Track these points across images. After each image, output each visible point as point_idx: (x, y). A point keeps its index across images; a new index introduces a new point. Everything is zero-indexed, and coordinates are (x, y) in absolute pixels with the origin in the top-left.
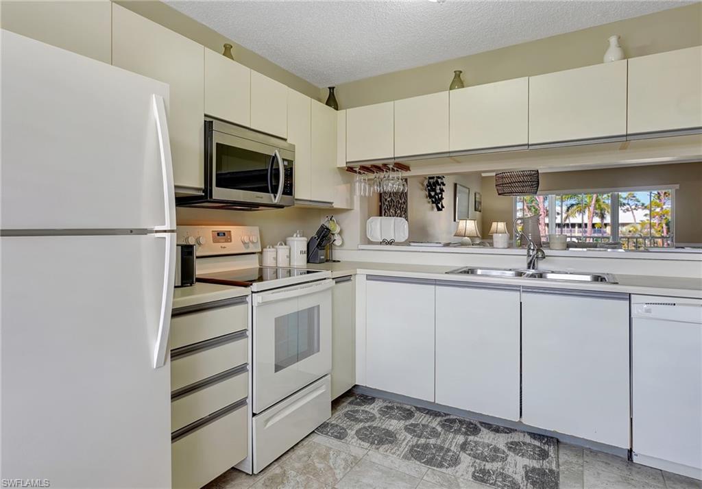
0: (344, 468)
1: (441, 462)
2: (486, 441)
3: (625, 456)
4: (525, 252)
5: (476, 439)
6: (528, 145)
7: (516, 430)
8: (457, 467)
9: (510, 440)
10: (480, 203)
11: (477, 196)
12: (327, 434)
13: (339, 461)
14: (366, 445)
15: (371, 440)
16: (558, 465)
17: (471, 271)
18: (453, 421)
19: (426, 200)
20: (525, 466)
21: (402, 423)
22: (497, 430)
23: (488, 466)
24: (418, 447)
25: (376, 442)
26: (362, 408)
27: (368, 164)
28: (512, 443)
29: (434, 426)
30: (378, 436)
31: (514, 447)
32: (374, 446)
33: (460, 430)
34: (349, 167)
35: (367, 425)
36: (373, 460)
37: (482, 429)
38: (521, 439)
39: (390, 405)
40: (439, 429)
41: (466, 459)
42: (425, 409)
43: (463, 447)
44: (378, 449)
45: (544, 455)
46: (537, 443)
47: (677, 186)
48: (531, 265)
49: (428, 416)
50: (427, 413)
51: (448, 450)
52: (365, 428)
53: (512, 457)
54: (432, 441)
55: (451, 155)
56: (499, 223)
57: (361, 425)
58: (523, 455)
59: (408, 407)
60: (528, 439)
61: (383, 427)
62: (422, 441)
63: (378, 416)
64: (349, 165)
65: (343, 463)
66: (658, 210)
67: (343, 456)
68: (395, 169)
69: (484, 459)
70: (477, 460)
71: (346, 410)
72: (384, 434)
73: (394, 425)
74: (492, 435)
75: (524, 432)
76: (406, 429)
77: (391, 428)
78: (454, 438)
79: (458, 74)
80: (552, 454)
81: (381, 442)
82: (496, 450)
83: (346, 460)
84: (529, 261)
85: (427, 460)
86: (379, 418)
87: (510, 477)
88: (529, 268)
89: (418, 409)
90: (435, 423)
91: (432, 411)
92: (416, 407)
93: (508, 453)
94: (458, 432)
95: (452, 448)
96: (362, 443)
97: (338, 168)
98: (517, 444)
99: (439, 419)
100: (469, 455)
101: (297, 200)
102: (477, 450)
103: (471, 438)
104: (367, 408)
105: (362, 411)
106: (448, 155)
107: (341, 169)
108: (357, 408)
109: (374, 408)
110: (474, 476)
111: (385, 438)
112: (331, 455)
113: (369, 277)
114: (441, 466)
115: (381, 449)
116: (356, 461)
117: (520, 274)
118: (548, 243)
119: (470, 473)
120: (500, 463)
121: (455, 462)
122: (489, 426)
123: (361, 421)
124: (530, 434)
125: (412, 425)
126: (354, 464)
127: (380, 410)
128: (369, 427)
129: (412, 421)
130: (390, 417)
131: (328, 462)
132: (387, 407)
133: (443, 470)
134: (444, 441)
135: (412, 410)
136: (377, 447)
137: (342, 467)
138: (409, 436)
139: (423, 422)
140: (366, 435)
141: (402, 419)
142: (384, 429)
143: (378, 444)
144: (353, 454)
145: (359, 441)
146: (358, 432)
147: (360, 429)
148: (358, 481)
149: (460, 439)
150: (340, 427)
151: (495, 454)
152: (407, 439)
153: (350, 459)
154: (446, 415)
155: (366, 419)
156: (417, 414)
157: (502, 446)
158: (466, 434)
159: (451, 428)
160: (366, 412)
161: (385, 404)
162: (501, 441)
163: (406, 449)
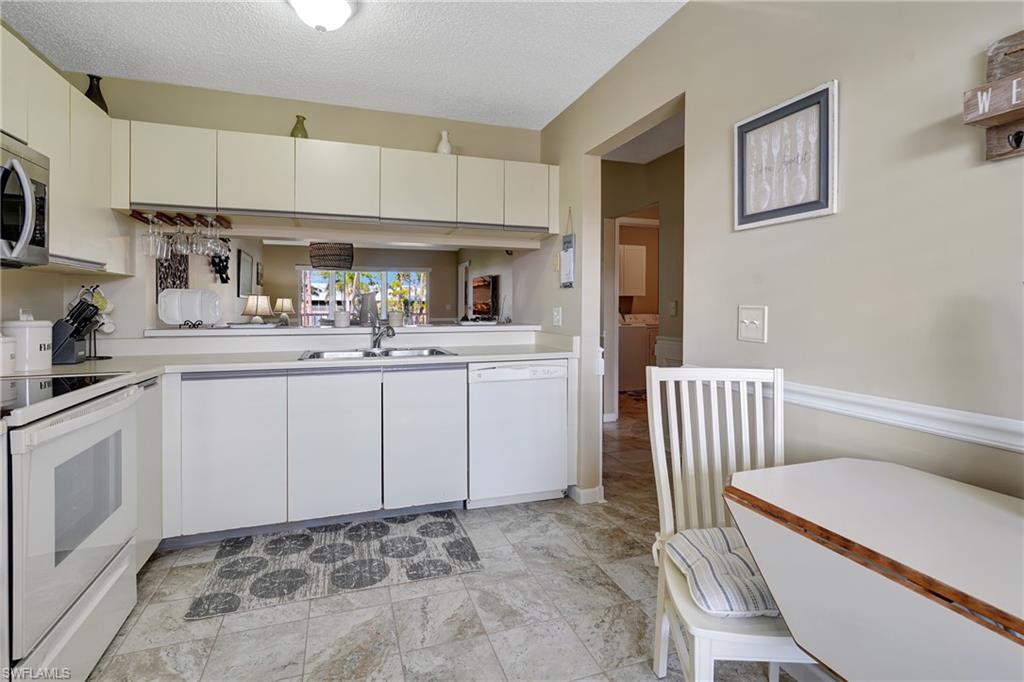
0: (196, 664)
1: (371, 578)
2: (400, 536)
3: (461, 506)
4: (370, 330)
5: (390, 537)
6: (380, 218)
7: (418, 515)
8: (390, 575)
9: (419, 526)
10: (262, 275)
11: (260, 267)
12: (207, 614)
13: (182, 659)
14: (275, 600)
15: (277, 592)
16: (466, 534)
17: (316, 355)
18: (358, 528)
19: (208, 268)
20: (444, 545)
21: (304, 555)
22: (403, 521)
23: (416, 559)
24: (339, 572)
25: (285, 591)
26: (240, 556)
27: (172, 212)
28: (421, 528)
29: (341, 542)
30: (283, 582)
31: (425, 531)
32: (286, 597)
33: (369, 535)
34: (134, 211)
35: (260, 574)
36: (235, 629)
37: (390, 525)
38: (427, 521)
39: (275, 538)
40: (349, 543)
41: (392, 563)
42: (321, 527)
43: (383, 550)
44: (293, 598)
45: (451, 528)
46: (441, 520)
47: (430, 269)
48: (376, 343)
49: (328, 534)
50: (326, 531)
51: (372, 561)
52: (259, 580)
53: (430, 542)
54: (349, 559)
55: (297, 216)
56: (285, 300)
57: (252, 578)
58: (437, 536)
59: (300, 532)
60: (432, 519)
61: (283, 568)
62: (339, 564)
63: (268, 558)
64: (133, 207)
65: (191, 657)
66: (398, 289)
67: (185, 648)
68: (214, 223)
69: (408, 555)
70: (404, 559)
71: (218, 567)
72: (289, 576)
73: (296, 560)
74: (400, 527)
75: (426, 514)
76: (313, 558)
77: (294, 566)
78: (369, 546)
79: (300, 120)
80: (455, 524)
81: (292, 588)
82: (413, 540)
83: (194, 652)
84: (375, 339)
85: (357, 583)
86: (271, 559)
87: (438, 561)
88: (374, 347)
89: (313, 529)
90: (341, 538)
91: (330, 526)
92: (310, 529)
93: (424, 538)
94: (368, 538)
95: (374, 557)
96: (268, 601)
97: (113, 209)
98: (426, 527)
99: (342, 532)
100: (393, 556)
101: (51, 255)
102: (397, 548)
103: (384, 538)
104: (248, 553)
105: (242, 559)
106: (293, 216)
107: (118, 213)
108: (232, 559)
109: (257, 550)
110: (409, 576)
111: (293, 582)
112: (165, 658)
113: (187, 376)
114: (374, 582)
115: (297, 597)
116: (210, 644)
117: (367, 354)
118: (333, 321)
119: (404, 575)
120: (424, 552)
121: (384, 570)
122: (394, 520)
123: (249, 573)
124: (431, 514)
125: (316, 551)
126: (208, 651)
127: (266, 549)
128: (265, 576)
129: (314, 547)
130: (285, 553)
131: (165, 670)
132: (273, 542)
133: (378, 584)
134: (361, 554)
135: (306, 533)
136: (290, 596)
137: (191, 665)
138: (322, 566)
139: (328, 543)
140: (267, 588)
141: (300, 550)
142: (286, 571)
143: (290, 592)
144: (201, 638)
145: (262, 601)
146: (253, 590)
147: (254, 585)
148: (227, 669)
149: (376, 544)
150: (223, 594)
151: (415, 546)
152: (320, 571)
153: (199, 647)
154: (347, 524)
155: (254, 568)
156: (315, 537)
157: (415, 535)
158: (377, 537)
159: (360, 536)
160: (249, 558)
161: (269, 539)
162: (411, 529)
163: (327, 581)
